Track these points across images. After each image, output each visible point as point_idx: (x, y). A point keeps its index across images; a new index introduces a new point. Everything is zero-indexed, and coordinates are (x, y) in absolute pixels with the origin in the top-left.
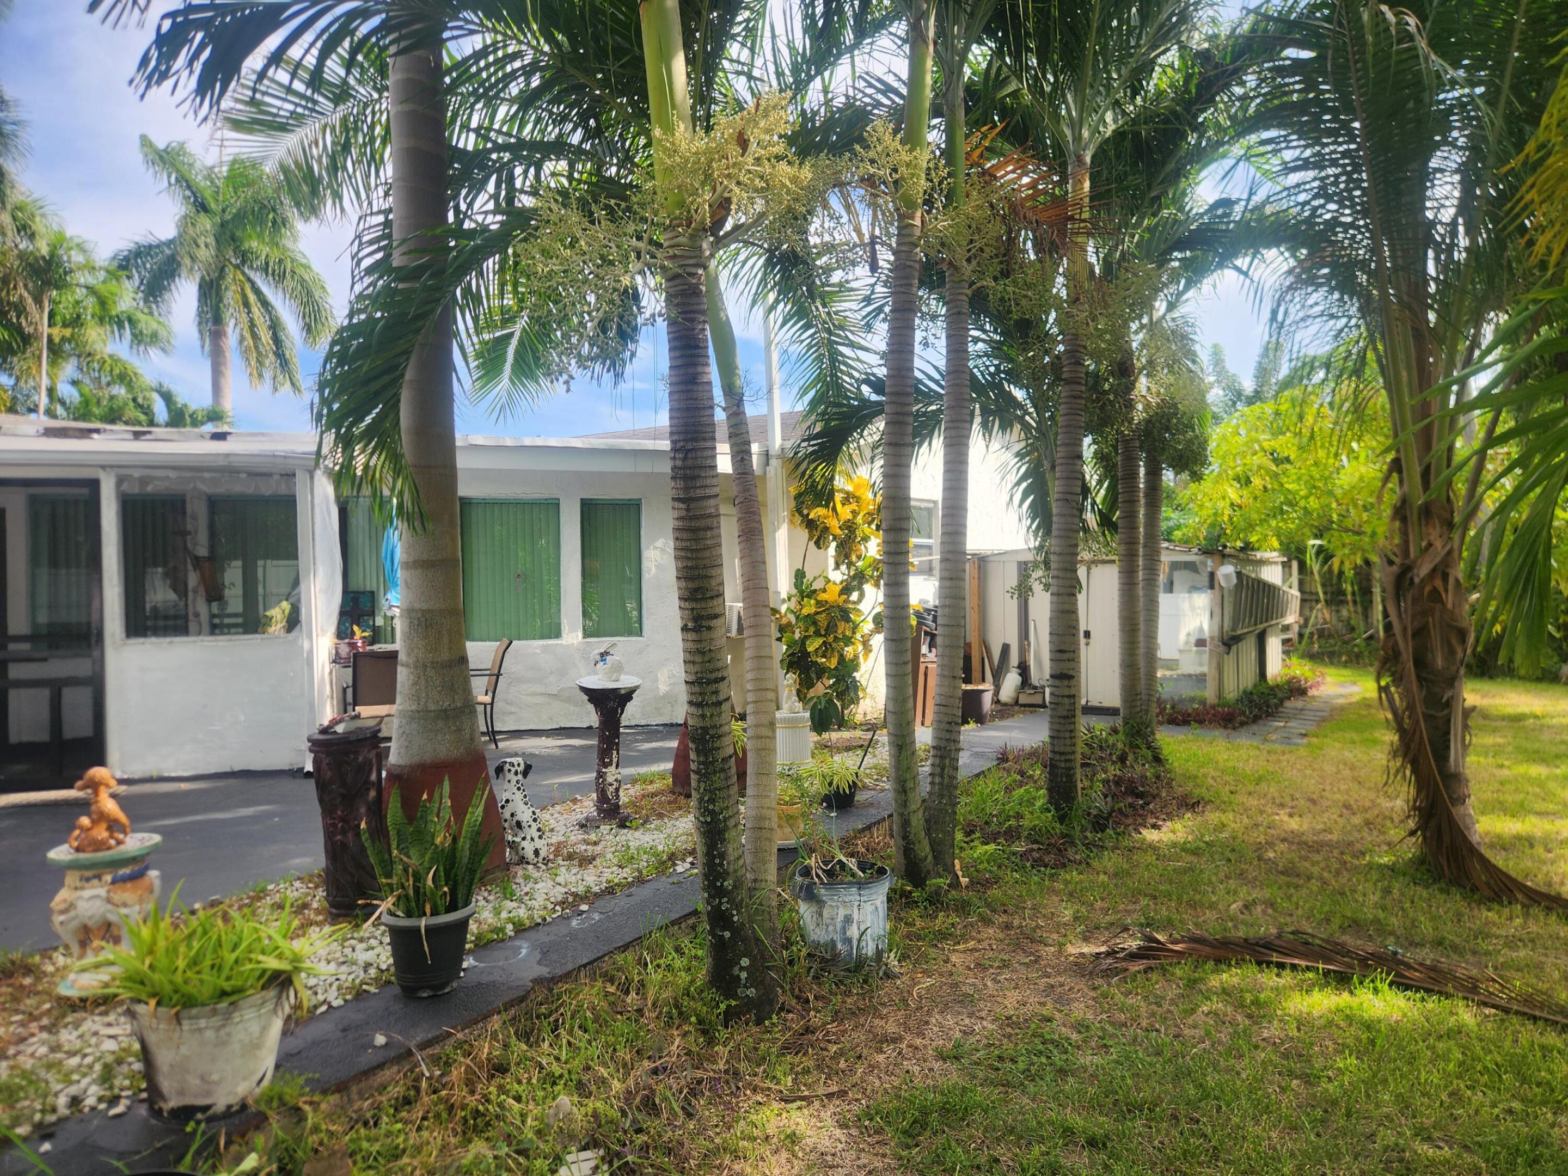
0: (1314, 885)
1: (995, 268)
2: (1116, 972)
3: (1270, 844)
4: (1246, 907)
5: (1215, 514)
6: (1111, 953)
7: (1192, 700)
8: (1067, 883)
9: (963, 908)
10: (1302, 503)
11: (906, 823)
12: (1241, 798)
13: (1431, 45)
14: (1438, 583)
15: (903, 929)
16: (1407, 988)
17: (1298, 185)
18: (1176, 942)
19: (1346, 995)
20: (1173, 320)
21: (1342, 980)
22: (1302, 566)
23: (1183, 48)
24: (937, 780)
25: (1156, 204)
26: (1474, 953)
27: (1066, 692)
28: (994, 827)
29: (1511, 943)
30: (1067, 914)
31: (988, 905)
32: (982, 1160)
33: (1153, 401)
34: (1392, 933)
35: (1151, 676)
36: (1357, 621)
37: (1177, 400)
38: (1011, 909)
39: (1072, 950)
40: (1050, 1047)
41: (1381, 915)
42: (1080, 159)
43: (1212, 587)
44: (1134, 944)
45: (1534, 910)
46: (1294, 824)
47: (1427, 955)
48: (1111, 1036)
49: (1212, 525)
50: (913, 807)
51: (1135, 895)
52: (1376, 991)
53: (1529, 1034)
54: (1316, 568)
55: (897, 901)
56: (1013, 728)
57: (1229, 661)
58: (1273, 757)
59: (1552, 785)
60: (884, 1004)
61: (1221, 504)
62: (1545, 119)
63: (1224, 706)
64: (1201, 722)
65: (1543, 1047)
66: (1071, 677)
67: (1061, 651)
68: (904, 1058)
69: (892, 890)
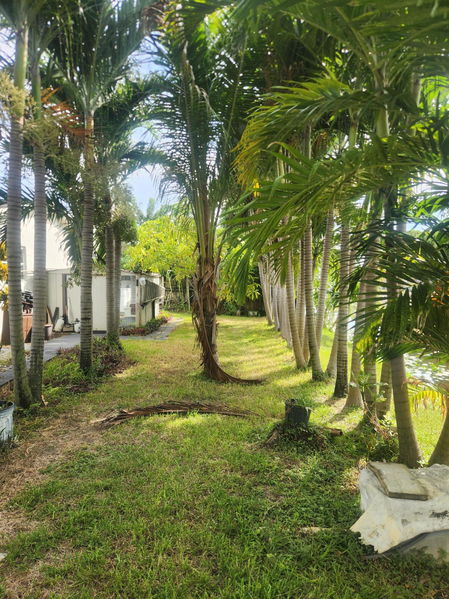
0: (174, 385)
1: (56, 150)
2: (109, 426)
3: (159, 373)
4: (153, 396)
5: (138, 259)
6: (108, 420)
7: (130, 326)
8: (89, 397)
9: (46, 414)
10: (166, 257)
11: (20, 383)
12: (148, 359)
13: (211, 104)
14: (210, 284)
15: (20, 427)
16: (203, 413)
17: (167, 143)
18: (131, 411)
19: (185, 419)
20: (123, 184)
21: (184, 414)
22: (165, 278)
23: (127, 80)
24: (34, 363)
25: (118, 138)
26: (219, 399)
27: (88, 325)
28: (57, 381)
29: (229, 394)
30: (90, 409)
31: (57, 411)
32: (63, 507)
33: (118, 214)
34: (197, 397)
35: (118, 318)
36: (182, 297)
37: (127, 215)
38: (66, 411)
39: (92, 422)
40: (87, 459)
41: (194, 392)
42: (89, 113)
43: (137, 285)
44: (115, 415)
45: (234, 384)
46: (166, 366)
47: (207, 402)
48: (109, 449)
49: (136, 264)
50: (23, 376)
51: (115, 398)
52: (194, 416)
53: (235, 420)
54: (170, 279)
55: (18, 415)
56: (61, 341)
57: (143, 311)
58: (158, 344)
59: (236, 346)
60: (13, 459)
61: (140, 256)
62: (242, 137)
63: (141, 328)
64: (134, 334)
65: (239, 424)
66: (90, 319)
67: (85, 309)
68: (25, 477)
69: (14, 412)
